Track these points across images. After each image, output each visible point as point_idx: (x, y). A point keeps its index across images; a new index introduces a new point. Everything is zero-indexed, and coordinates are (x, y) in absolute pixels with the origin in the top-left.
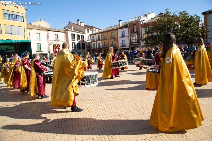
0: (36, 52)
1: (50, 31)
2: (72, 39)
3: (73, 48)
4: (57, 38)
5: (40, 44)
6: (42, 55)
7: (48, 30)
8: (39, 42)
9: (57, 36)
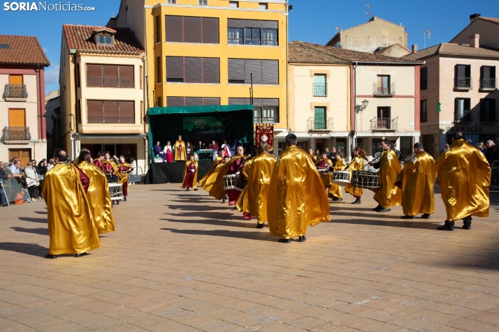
0: (311, 131)
1: (359, 64)
2: (456, 84)
3: (456, 118)
4: (385, 86)
5: (325, 108)
6: (335, 141)
7: (354, 64)
8: (321, 101)
9: (386, 78)
